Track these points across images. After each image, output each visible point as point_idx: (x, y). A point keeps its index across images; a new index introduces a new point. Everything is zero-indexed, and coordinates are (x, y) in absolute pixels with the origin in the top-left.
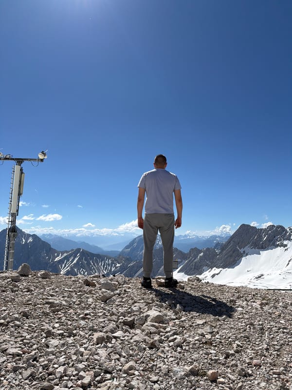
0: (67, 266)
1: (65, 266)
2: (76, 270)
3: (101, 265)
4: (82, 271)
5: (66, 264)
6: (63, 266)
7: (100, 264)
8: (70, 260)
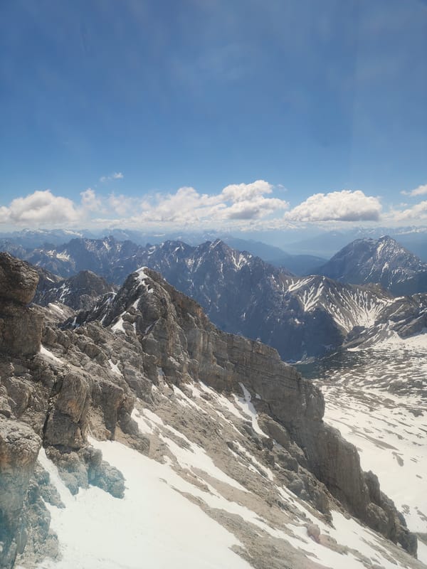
0: (309, 299)
1: (307, 299)
2: (323, 305)
3: (354, 299)
4: (332, 306)
5: (307, 296)
6: (304, 299)
7: (352, 298)
8: (312, 291)
